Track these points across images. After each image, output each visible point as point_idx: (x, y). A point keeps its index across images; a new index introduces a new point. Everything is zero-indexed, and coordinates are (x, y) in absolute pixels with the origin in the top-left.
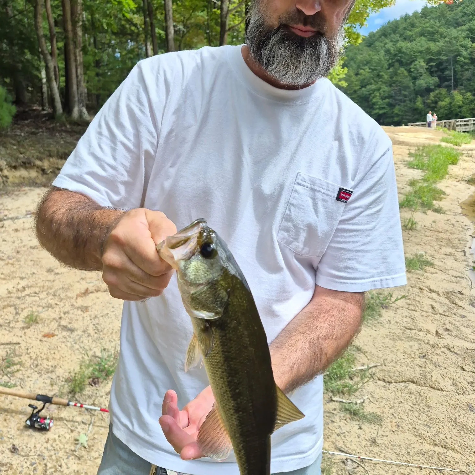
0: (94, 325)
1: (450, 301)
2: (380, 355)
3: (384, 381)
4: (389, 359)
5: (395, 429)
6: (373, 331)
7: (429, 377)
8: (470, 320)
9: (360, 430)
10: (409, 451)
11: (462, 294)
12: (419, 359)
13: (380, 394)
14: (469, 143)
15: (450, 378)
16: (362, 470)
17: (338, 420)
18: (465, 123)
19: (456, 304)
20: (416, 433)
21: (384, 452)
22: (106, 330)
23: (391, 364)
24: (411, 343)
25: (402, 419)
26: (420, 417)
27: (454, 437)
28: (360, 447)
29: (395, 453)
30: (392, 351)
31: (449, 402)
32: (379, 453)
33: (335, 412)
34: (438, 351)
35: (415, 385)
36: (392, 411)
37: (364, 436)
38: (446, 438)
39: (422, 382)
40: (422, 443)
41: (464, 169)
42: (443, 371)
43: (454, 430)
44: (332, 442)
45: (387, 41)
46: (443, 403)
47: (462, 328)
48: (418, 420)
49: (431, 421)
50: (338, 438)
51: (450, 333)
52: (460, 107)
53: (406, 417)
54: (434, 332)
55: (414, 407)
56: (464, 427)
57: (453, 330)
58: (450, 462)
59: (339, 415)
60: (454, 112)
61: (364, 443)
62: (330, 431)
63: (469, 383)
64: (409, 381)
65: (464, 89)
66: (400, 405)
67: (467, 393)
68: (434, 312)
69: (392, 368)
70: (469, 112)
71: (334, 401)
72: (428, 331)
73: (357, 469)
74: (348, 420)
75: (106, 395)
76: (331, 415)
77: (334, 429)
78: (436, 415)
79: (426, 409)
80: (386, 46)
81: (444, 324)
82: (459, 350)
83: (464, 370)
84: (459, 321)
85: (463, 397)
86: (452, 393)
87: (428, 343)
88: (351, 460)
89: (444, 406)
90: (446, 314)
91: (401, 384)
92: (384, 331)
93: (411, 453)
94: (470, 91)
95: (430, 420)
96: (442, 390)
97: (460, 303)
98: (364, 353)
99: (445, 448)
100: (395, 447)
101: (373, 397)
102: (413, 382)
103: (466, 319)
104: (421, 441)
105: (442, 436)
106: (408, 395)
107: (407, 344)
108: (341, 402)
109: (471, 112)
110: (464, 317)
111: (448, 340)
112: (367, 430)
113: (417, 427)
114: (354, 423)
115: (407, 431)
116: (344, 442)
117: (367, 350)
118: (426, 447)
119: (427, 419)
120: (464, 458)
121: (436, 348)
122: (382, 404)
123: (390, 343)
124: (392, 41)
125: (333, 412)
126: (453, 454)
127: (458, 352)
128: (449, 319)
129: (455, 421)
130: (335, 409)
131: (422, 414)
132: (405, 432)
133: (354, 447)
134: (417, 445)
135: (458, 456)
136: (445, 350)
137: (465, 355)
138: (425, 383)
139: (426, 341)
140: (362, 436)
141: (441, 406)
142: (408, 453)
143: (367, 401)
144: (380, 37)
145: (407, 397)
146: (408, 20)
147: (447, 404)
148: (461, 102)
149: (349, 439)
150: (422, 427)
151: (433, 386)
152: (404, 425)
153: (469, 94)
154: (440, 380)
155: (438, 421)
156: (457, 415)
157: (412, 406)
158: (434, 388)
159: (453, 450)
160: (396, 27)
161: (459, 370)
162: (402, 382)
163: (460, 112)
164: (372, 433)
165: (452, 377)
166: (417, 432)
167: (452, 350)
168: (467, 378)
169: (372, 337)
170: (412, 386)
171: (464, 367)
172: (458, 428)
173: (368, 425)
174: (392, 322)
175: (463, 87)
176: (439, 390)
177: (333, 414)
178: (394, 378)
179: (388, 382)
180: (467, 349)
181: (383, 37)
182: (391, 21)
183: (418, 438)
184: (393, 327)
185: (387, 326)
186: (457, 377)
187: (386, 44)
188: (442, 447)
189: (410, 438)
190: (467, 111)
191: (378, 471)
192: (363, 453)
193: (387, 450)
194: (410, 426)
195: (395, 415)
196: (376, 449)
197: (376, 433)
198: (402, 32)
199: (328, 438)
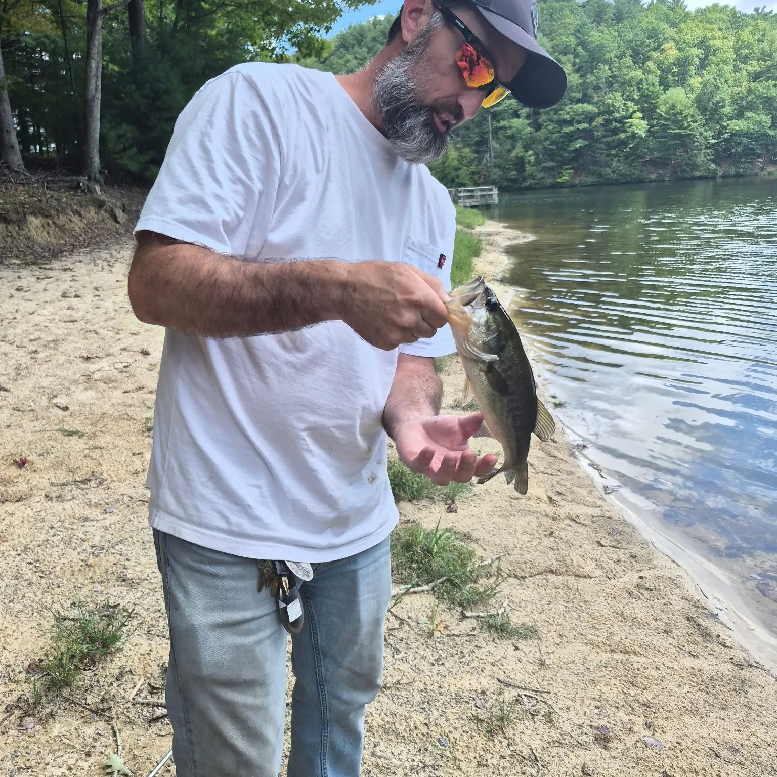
0: (30, 563)
1: (546, 453)
2: (498, 542)
3: (516, 577)
4: (511, 546)
5: (558, 640)
6: (472, 508)
7: (568, 561)
8: (579, 477)
9: (517, 652)
10: (588, 666)
11: (556, 442)
12: (546, 539)
13: (519, 595)
14: (483, 224)
15: (592, 559)
16: (544, 705)
17: (484, 645)
18: (469, 194)
19: (554, 456)
20: (585, 641)
21: (559, 675)
22: (58, 569)
23: (515, 552)
24: (528, 518)
25: (561, 625)
26: (582, 619)
27: (629, 636)
28: (527, 674)
29: (573, 672)
30: (510, 533)
31: (606, 591)
32: (554, 678)
33: (475, 633)
34: (563, 525)
35: (554, 575)
36: (544, 616)
37: (527, 659)
38: (621, 639)
39: (563, 570)
40: (598, 653)
41: (491, 263)
42: (580, 551)
43: (625, 628)
44: (491, 676)
45: (349, 57)
46: (600, 594)
47: (576, 489)
48: (580, 623)
49: (596, 622)
50: (495, 668)
51: (564, 497)
52: (456, 169)
53: (564, 622)
54: (546, 499)
55: (568, 605)
56: (635, 620)
57: (566, 493)
58: (638, 669)
59: (481, 636)
60: (449, 177)
61: (530, 668)
62: (481, 661)
63: (614, 562)
64: (546, 571)
65: (462, 142)
66: (551, 606)
67: (618, 576)
68: (534, 471)
69: (519, 556)
70: (469, 178)
71: (468, 617)
72: (539, 499)
73: (537, 706)
74: (496, 640)
75: (117, 679)
76: (472, 638)
77: (484, 657)
78: (598, 611)
79: (583, 605)
80: (348, 65)
81: (553, 486)
82: (585, 520)
83: (602, 545)
84: (567, 480)
85: (616, 581)
86: (602, 579)
87: (547, 516)
88: (525, 695)
89: (602, 598)
90: (550, 472)
91: (537, 577)
92: (486, 507)
93: (591, 669)
94: (469, 145)
95: (594, 619)
96: (589, 577)
97: (560, 455)
98: (476, 541)
99: (626, 652)
100: (570, 665)
101: (512, 601)
102: (552, 572)
103: (574, 476)
104: (595, 650)
105: (617, 639)
106: (554, 591)
107: (523, 521)
108: (478, 616)
109: (472, 178)
110: (571, 473)
111: (566, 509)
112: (527, 650)
113: (582, 632)
114: (506, 642)
115: (573, 640)
116: (505, 672)
117: (478, 537)
118: (605, 656)
119: (590, 619)
120: (649, 660)
121: (558, 521)
122: (528, 609)
123: (502, 523)
124: (356, 58)
125: (473, 633)
126: (636, 659)
127: (585, 522)
128: (556, 479)
129: (622, 615)
130: (474, 629)
131: (582, 615)
132: (571, 642)
133: (520, 677)
134: (592, 657)
135: (643, 660)
136: (568, 521)
137: (595, 525)
138: (566, 571)
139: (544, 513)
140: (524, 659)
141: (599, 599)
142: (588, 668)
143: (508, 609)
144: (338, 50)
145: (554, 593)
146: (378, 26)
147: (604, 595)
148: (456, 162)
149: (510, 668)
150: (588, 631)
151: (578, 572)
152: (566, 633)
153: (467, 150)
154: (582, 563)
155: (603, 618)
156: (621, 606)
157: (566, 604)
158: (579, 576)
159: (635, 653)
160: (361, 36)
161: (595, 546)
162: (538, 574)
163: (458, 176)
164: (533, 652)
165: (593, 557)
166: (586, 639)
167: (577, 520)
168: (611, 556)
169: (476, 517)
170: (552, 577)
171: (601, 541)
172: (629, 624)
173: (524, 642)
174: (492, 492)
175: (460, 139)
176: (585, 577)
177: (474, 635)
178: (528, 570)
179: (522, 577)
180: (593, 517)
181: (342, 49)
182: (353, 26)
183: (590, 647)
184: (496, 499)
185: (487, 498)
186: (599, 556)
187: (347, 61)
188: (621, 652)
189: (581, 649)
190: (467, 175)
191: (563, 702)
192: (535, 683)
193: (562, 671)
194: (575, 633)
195: (550, 621)
196: (549, 674)
197: (538, 650)
198: (370, 45)
199: (482, 671)
